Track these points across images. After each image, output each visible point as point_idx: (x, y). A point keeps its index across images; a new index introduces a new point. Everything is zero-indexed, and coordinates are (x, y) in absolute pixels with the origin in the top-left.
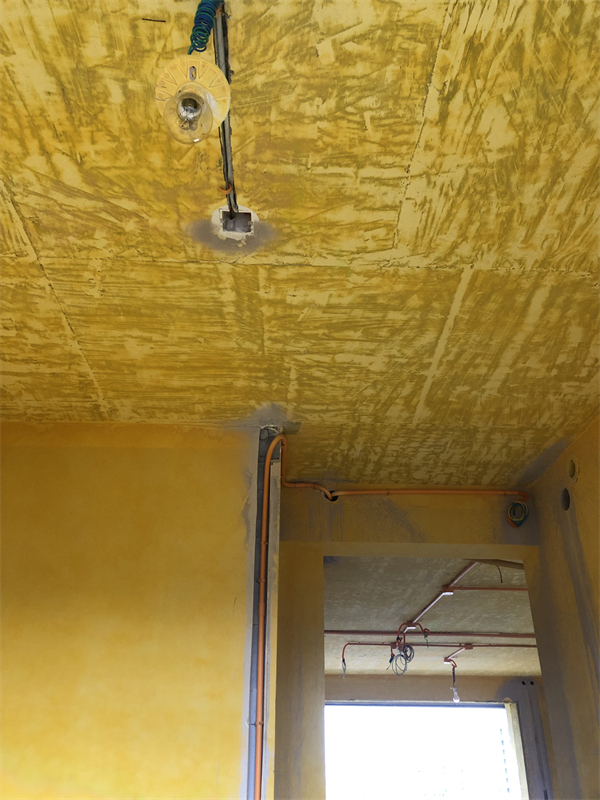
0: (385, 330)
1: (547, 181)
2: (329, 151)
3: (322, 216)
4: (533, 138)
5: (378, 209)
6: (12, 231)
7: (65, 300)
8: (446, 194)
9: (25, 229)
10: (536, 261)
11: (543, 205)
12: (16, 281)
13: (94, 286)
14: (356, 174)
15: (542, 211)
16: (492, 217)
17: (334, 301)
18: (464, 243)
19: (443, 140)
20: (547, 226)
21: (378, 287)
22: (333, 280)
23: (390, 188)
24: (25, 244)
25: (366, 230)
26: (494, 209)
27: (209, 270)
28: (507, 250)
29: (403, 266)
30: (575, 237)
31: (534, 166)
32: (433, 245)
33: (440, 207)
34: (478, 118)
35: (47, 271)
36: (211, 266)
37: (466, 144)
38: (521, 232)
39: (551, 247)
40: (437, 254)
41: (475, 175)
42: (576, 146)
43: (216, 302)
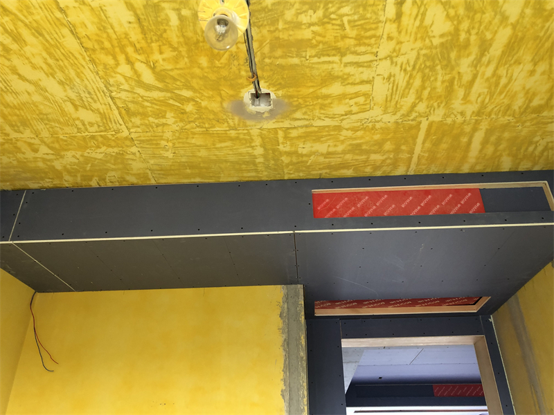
0: (369, 167)
1: (477, 55)
2: (321, 46)
3: (319, 92)
4: (465, 25)
5: (358, 84)
6: (111, 116)
7: (150, 161)
8: (405, 70)
9: (120, 114)
10: (473, 112)
11: (475, 72)
12: (116, 150)
13: (168, 151)
14: (341, 60)
15: (475, 77)
16: (439, 84)
17: (331, 149)
18: (421, 103)
19: (400, 32)
20: (479, 87)
21: (362, 137)
22: (330, 135)
23: (365, 69)
24: (121, 125)
25: (351, 99)
26: (440, 78)
27: (244, 134)
28: (452, 106)
29: (378, 122)
30: (501, 93)
31: (467, 45)
32: (398, 106)
33: (401, 79)
34: (424, 14)
35: (136, 142)
36: (246, 132)
37: (416, 34)
38: (461, 93)
39: (483, 102)
40: (402, 112)
41: (424, 55)
42: (496, 28)
43: (251, 156)
